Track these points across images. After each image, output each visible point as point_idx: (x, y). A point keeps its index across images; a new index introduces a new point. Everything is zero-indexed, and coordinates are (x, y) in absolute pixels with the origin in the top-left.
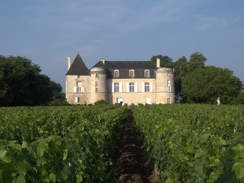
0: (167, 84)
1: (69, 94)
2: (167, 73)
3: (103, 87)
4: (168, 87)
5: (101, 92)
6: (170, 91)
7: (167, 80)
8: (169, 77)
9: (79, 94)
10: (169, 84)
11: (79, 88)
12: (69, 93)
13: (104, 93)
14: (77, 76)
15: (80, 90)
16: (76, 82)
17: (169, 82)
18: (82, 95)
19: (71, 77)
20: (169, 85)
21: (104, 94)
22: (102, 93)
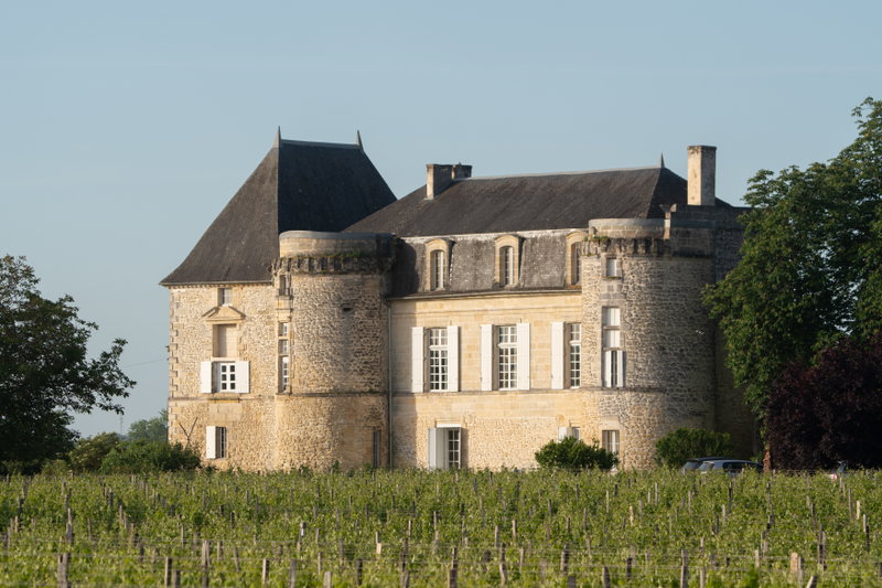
0: (598, 330)
1: (181, 403)
2: (603, 255)
3: (316, 356)
4: (608, 355)
5: (305, 389)
6: (620, 384)
7: (599, 309)
8: (615, 284)
9: (224, 405)
10: (615, 328)
11: (228, 369)
12: (178, 399)
13: (323, 395)
14: (213, 292)
15: (233, 377)
16: (209, 327)
17: (616, 317)
18: (237, 407)
19: (191, 300)
20: (615, 340)
21: (325, 403)
22: (312, 400)
